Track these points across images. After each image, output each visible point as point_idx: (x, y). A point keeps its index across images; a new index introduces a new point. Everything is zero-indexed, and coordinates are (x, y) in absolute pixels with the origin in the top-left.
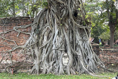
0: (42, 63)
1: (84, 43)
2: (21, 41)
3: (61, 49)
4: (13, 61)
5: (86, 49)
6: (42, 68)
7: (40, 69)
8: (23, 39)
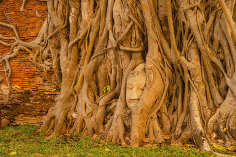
0: (75, 96)
1: (210, 22)
2: (30, 26)
3: (131, 47)
4: (14, 87)
5: (220, 45)
6: (74, 115)
7: (69, 115)
8: (34, 19)
